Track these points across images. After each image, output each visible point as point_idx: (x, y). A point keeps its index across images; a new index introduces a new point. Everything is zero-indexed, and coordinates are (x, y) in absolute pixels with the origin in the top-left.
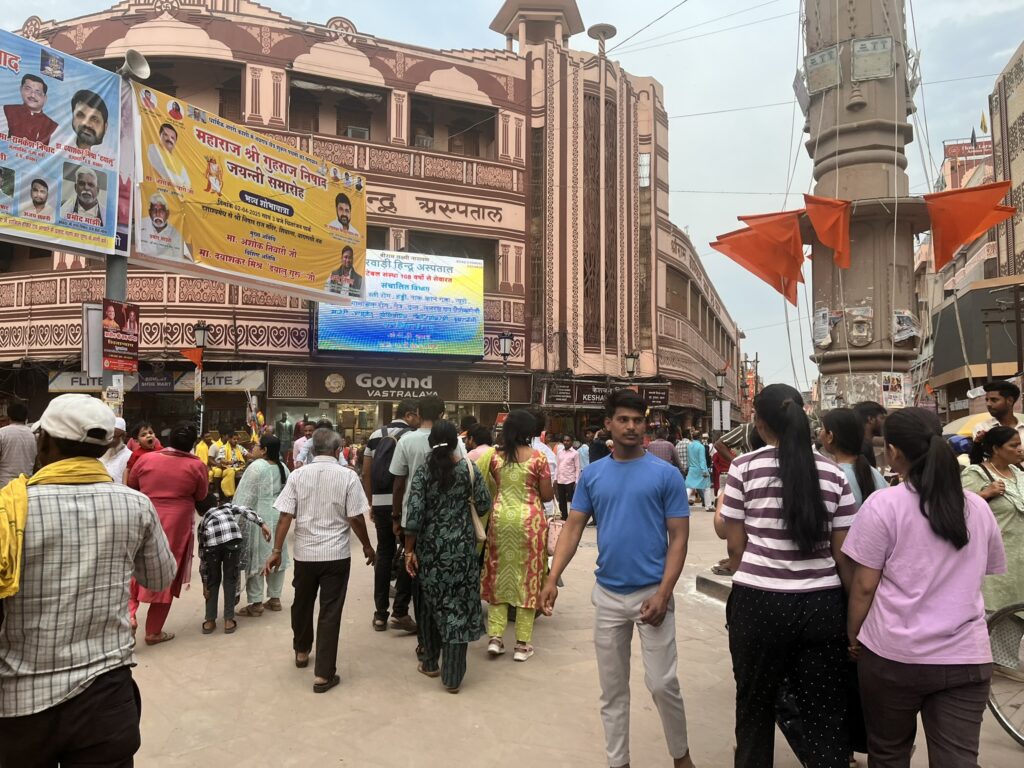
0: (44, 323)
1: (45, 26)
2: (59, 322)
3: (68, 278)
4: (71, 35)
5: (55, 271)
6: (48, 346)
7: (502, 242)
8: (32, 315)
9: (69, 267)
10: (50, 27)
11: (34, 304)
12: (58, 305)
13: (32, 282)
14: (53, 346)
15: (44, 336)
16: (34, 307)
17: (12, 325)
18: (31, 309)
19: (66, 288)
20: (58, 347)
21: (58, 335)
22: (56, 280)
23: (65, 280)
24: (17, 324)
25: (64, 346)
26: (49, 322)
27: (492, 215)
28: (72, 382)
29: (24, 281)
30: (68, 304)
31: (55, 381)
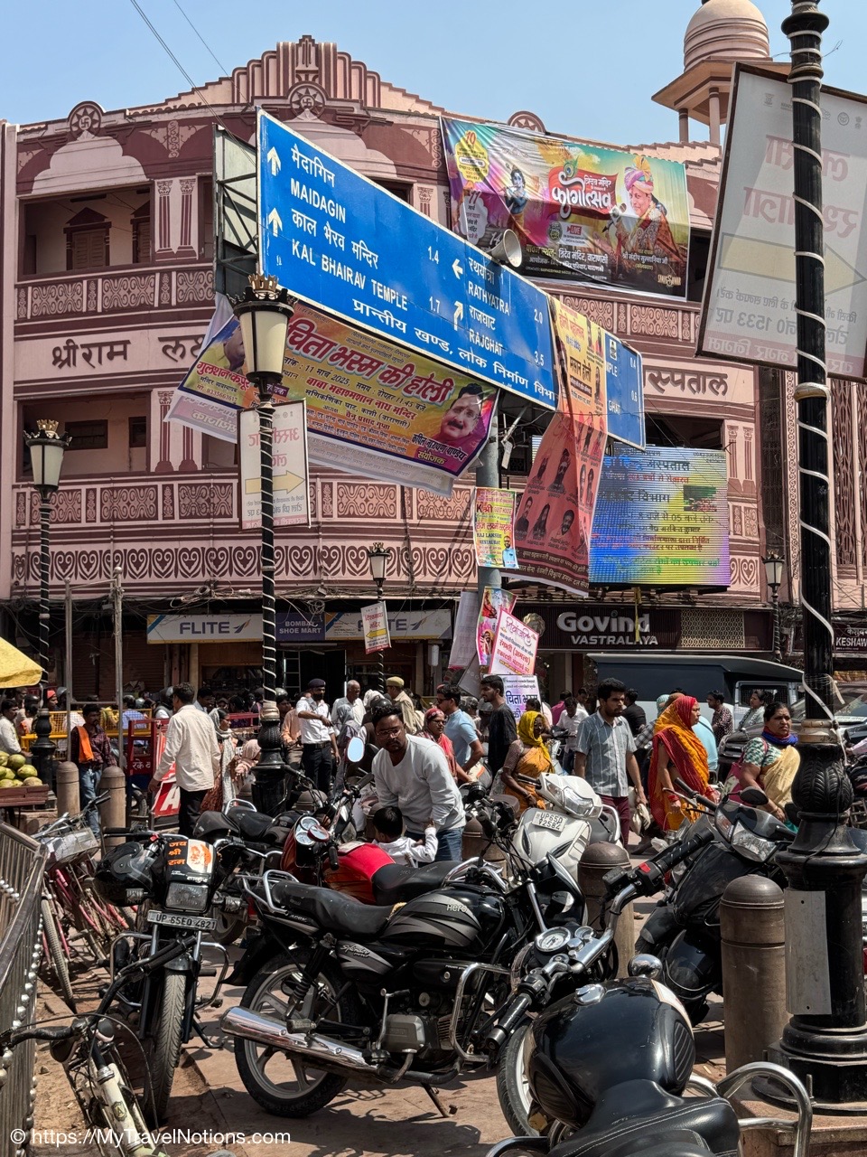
0: (137, 546)
1: (112, 117)
2: (164, 546)
3: (176, 484)
4: (159, 135)
5: (153, 474)
6: (147, 579)
7: (727, 423)
8: (115, 534)
9: (176, 468)
10: (120, 120)
11: (118, 520)
12: (160, 521)
13: (113, 489)
14: (154, 579)
15: (138, 565)
16: (117, 524)
17: (80, 548)
18: (114, 527)
19: (172, 497)
20: (163, 580)
21: (163, 563)
22: (156, 487)
23: (171, 487)
24: (88, 548)
25: (172, 579)
26: (147, 546)
27: (715, 386)
28: (182, 630)
29: (98, 487)
30: (177, 520)
31: (157, 627)
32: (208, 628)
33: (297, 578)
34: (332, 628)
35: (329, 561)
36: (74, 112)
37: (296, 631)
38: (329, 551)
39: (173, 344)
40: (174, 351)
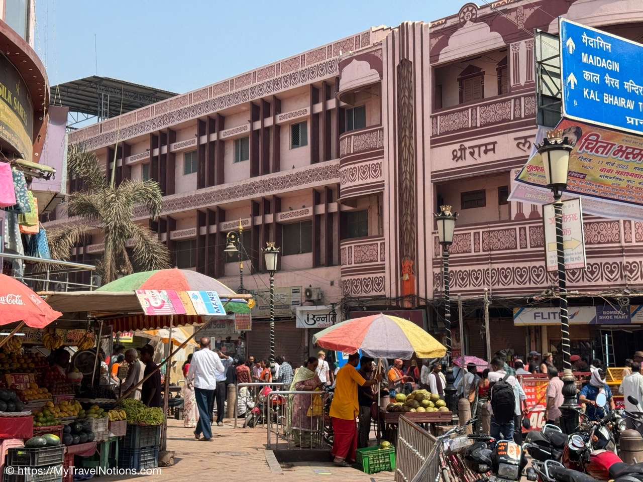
0: (505, 266)
1: (484, 10)
2: (521, 265)
3: (527, 226)
4: (512, 17)
5: (513, 221)
6: (512, 286)
8: (492, 259)
9: (527, 217)
10: (488, 11)
11: (493, 250)
12: (519, 250)
13: (489, 232)
14: (516, 286)
15: (506, 277)
16: (493, 252)
17: (471, 268)
18: (491, 255)
19: (525, 235)
20: (522, 286)
21: (521, 276)
22: (515, 229)
23: (525, 228)
24: (476, 268)
25: (527, 285)
26: (511, 265)
28: (535, 317)
29: (481, 231)
30: (529, 249)
31: (520, 315)
32: (552, 315)
33: (609, 283)
34: (636, 316)
35: (631, 271)
36: (462, 10)
37: (611, 317)
38: (631, 265)
39: (523, 141)
40: (524, 145)
